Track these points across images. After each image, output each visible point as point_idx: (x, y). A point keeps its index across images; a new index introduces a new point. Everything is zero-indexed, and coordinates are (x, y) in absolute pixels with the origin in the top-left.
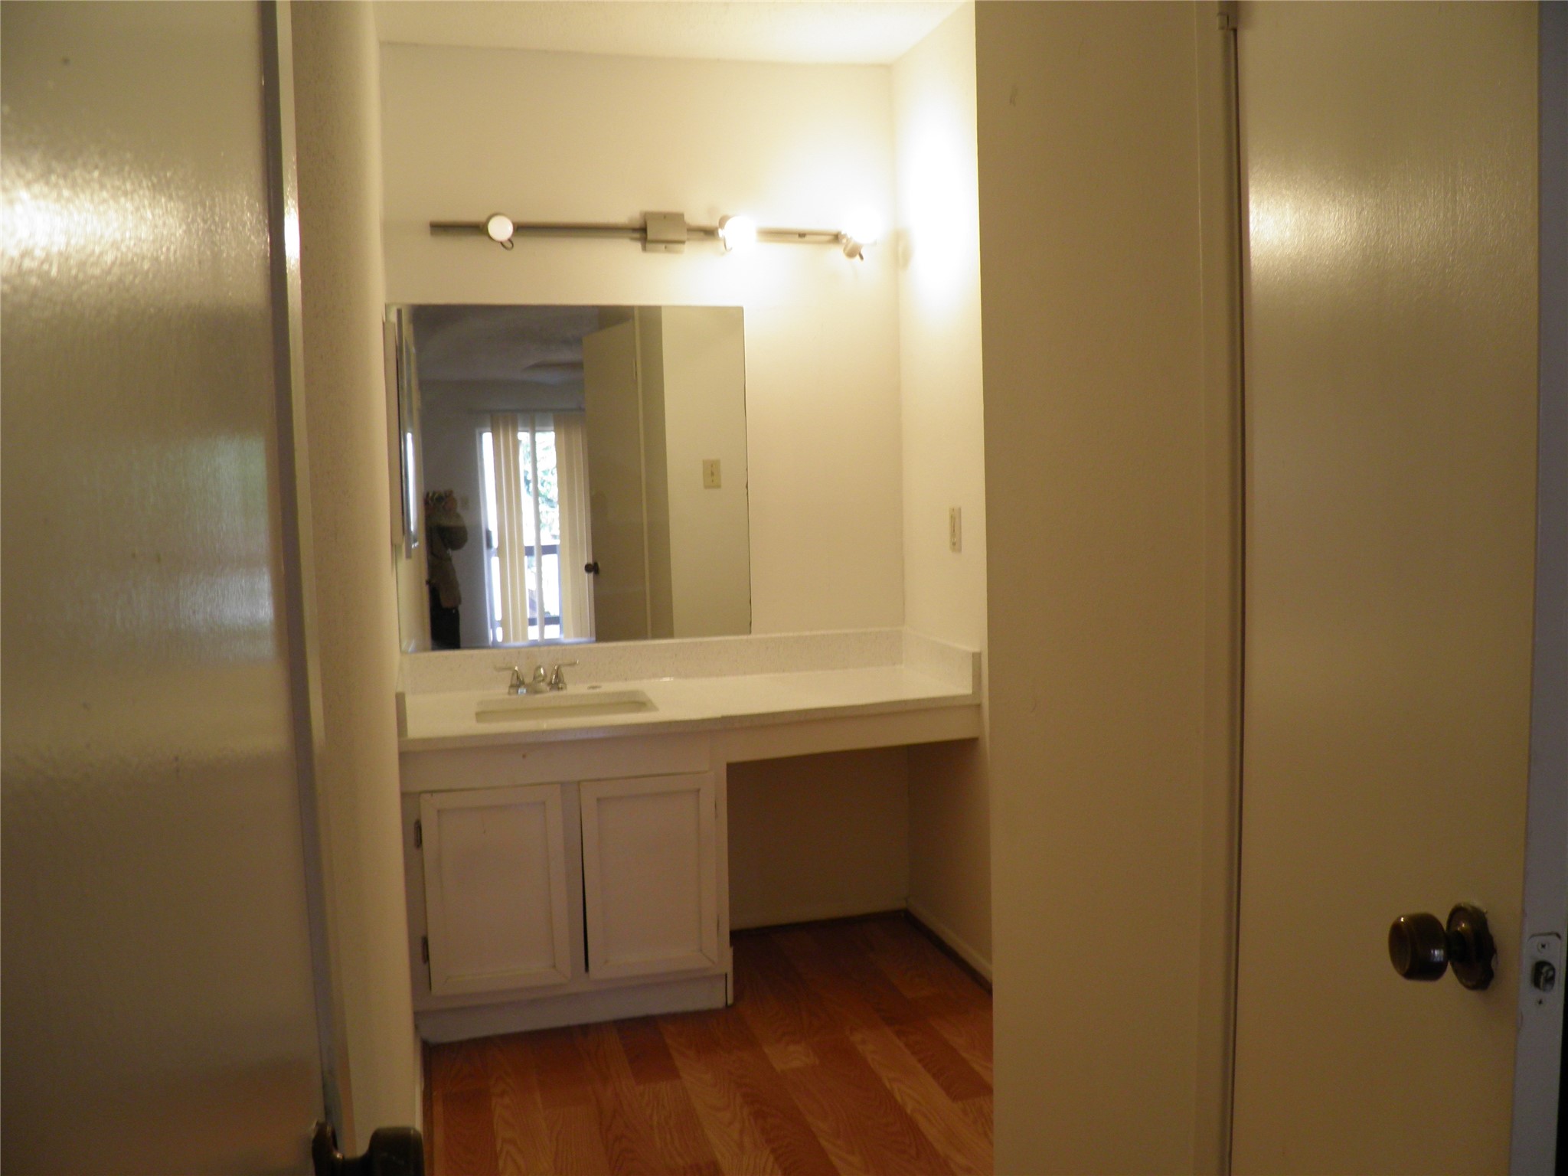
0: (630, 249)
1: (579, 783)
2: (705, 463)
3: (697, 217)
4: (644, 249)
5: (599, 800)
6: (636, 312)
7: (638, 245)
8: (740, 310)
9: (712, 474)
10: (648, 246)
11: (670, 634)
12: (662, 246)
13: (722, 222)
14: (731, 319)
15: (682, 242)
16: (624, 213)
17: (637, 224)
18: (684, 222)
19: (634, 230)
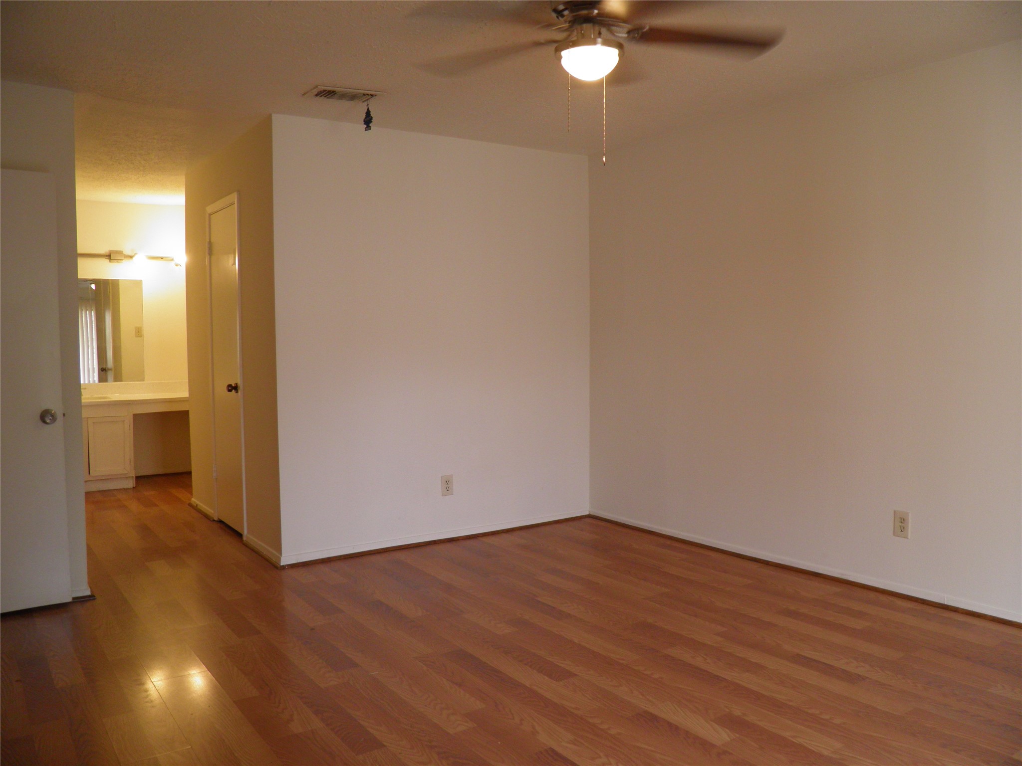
0: (106, 261)
1: (88, 418)
2: (136, 328)
3: (127, 252)
4: (110, 262)
5: (93, 423)
6: (110, 282)
7: (108, 260)
8: (141, 280)
9: (139, 332)
10: (111, 261)
11: (121, 381)
12: (116, 261)
13: (136, 254)
14: (138, 284)
15: (122, 260)
16: (103, 250)
17: (108, 254)
18: (123, 254)
19: (107, 256)
